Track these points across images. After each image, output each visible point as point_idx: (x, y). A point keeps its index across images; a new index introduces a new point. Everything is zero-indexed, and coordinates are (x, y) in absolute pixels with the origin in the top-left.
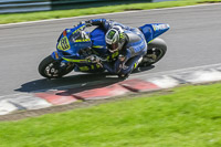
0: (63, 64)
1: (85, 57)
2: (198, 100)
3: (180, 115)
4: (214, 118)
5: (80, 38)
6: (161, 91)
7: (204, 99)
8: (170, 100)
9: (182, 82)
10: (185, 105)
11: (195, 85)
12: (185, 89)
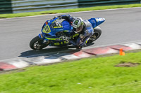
0: (45, 41)
1: (59, 37)
2: (41, 75)
3: (29, 85)
4: (51, 86)
5: (56, 25)
6: (18, 70)
7: (45, 74)
8: (23, 75)
9: (31, 64)
10: (33, 79)
11: (40, 65)
12: (32, 68)
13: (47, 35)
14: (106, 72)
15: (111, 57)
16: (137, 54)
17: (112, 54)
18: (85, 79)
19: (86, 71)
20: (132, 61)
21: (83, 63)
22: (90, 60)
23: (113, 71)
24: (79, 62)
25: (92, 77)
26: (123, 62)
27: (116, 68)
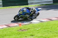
1: (25, 15)
5: (24, 11)
13: (21, 14)
14: (14, 33)
15: (16, 27)
16: (26, 26)
17: (16, 26)
18: (5, 36)
19: (5, 33)
20: (25, 29)
21: (5, 30)
22: (7, 28)
23: (17, 33)
24: (3, 29)
25: (8, 35)
26: (21, 29)
27: (18, 31)
